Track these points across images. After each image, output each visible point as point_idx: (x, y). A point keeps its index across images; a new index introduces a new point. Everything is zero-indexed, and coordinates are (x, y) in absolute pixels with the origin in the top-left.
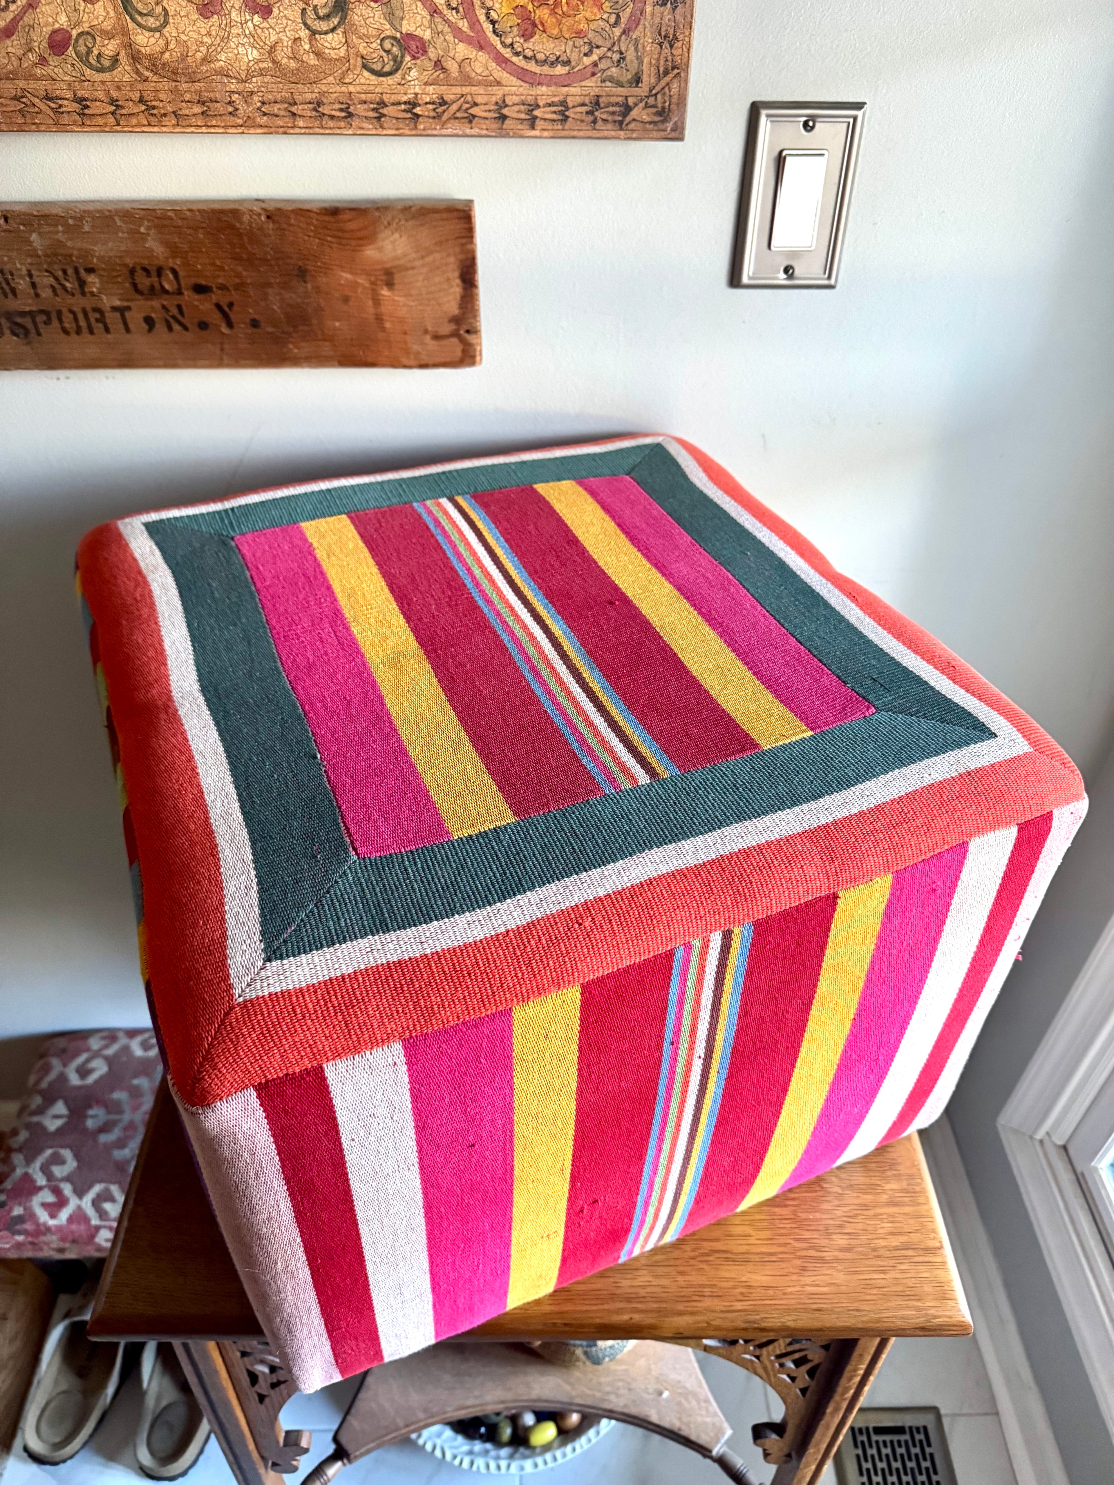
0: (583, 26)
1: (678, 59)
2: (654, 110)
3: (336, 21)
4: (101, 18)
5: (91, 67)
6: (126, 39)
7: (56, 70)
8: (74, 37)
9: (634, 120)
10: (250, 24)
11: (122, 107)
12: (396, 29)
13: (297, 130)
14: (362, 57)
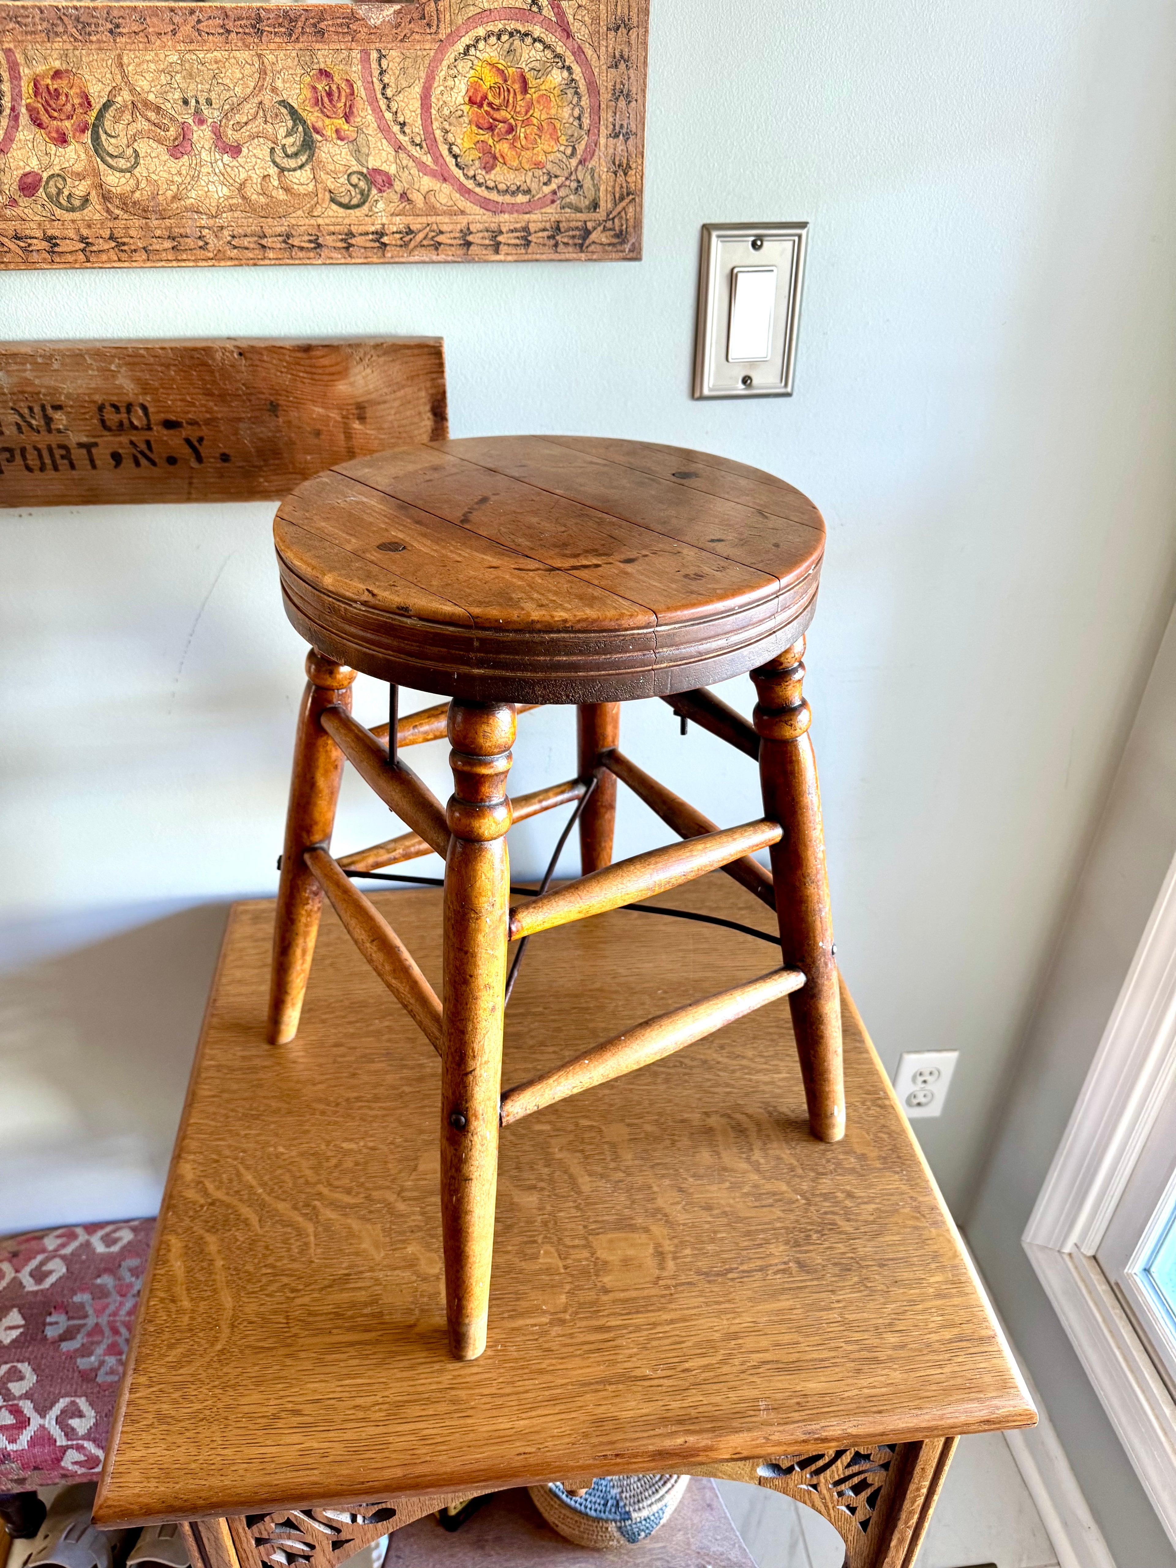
0: (541, 158)
1: (632, 186)
2: (612, 233)
3: (304, 158)
4: (72, 162)
5: (61, 206)
6: (97, 180)
7: (26, 211)
8: (45, 179)
9: (594, 242)
10: (219, 162)
11: (92, 244)
12: (362, 165)
13: (267, 262)
14: (330, 192)
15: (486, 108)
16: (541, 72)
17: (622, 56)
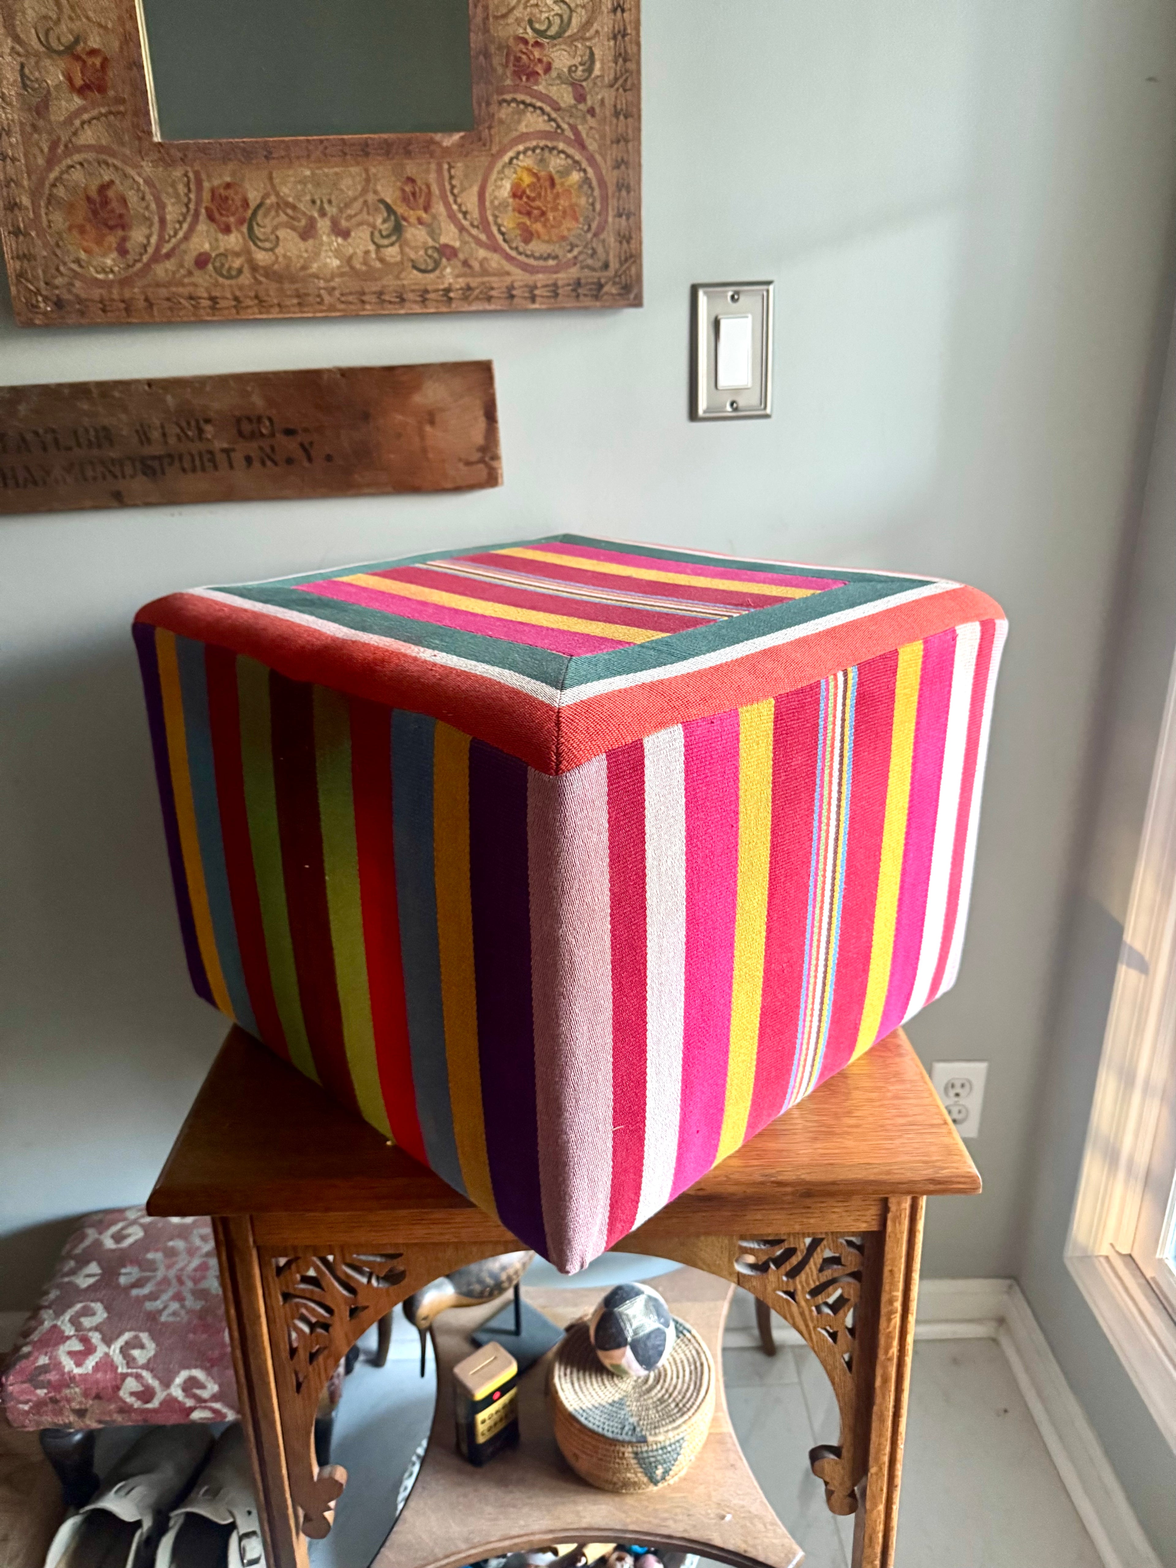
0: (566, 233)
1: (634, 252)
2: (620, 286)
3: (394, 238)
4: (233, 245)
5: (222, 276)
6: (249, 257)
7: (198, 279)
8: (213, 257)
9: (606, 293)
10: (335, 243)
11: (242, 302)
12: (436, 242)
14: (412, 261)
15: (525, 199)
16: (565, 173)
17: (623, 160)
